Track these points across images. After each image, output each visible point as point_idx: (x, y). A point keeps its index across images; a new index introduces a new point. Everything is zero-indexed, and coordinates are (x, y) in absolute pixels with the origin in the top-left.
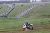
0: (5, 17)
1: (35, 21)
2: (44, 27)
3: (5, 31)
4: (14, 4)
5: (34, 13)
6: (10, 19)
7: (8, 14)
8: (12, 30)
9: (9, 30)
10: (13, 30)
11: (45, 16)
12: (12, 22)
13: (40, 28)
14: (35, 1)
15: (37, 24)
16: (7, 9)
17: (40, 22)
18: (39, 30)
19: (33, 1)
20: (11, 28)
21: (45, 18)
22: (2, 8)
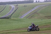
0: (8, 18)
1: (39, 21)
2: (48, 28)
3: (8, 33)
4: (17, 5)
5: (37, 14)
6: (14, 20)
7: (11, 15)
8: (15, 31)
9: (12, 31)
10: (17, 31)
11: (49, 17)
12: (16, 23)
13: (44, 29)
14: (39, 1)
15: (41, 25)
16: (10, 10)
17: (44, 23)
18: (43, 31)
19: (36, 1)
20: (14, 30)
21: (49, 19)
22: (5, 9)
